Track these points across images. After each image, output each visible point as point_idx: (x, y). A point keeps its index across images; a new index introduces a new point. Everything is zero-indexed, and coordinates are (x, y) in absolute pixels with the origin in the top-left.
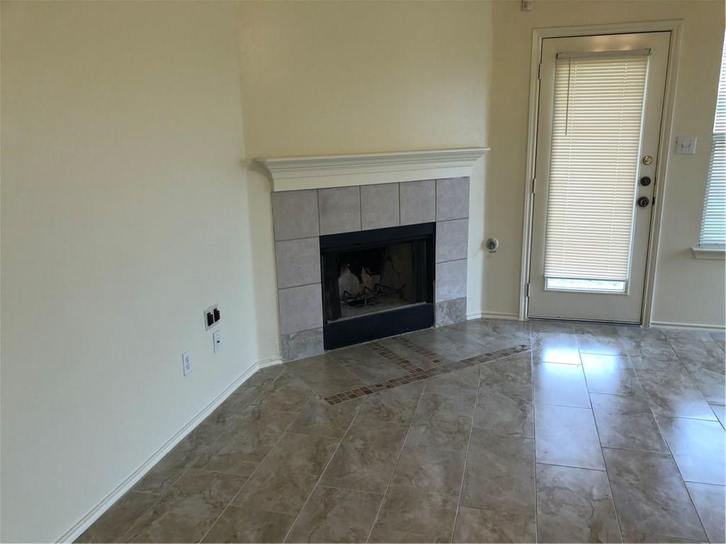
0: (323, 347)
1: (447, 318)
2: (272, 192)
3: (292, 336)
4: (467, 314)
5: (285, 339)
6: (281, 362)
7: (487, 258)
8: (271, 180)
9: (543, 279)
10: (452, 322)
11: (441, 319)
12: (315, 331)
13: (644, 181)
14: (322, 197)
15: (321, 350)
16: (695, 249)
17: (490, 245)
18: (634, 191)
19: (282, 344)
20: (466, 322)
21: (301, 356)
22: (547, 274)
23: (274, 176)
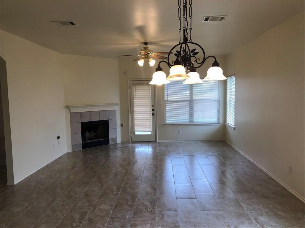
0: (82, 148)
1: (112, 142)
2: (70, 113)
3: (74, 145)
4: (118, 141)
5: (73, 146)
6: (72, 151)
7: (122, 128)
8: (70, 110)
9: (134, 132)
10: (113, 143)
11: (111, 142)
12: (80, 144)
13: (153, 110)
14: (82, 114)
15: (81, 149)
16: (164, 124)
17: (122, 125)
18: (151, 112)
19: (72, 147)
20: (117, 143)
21: (77, 150)
22: (135, 131)
23: (71, 109)
